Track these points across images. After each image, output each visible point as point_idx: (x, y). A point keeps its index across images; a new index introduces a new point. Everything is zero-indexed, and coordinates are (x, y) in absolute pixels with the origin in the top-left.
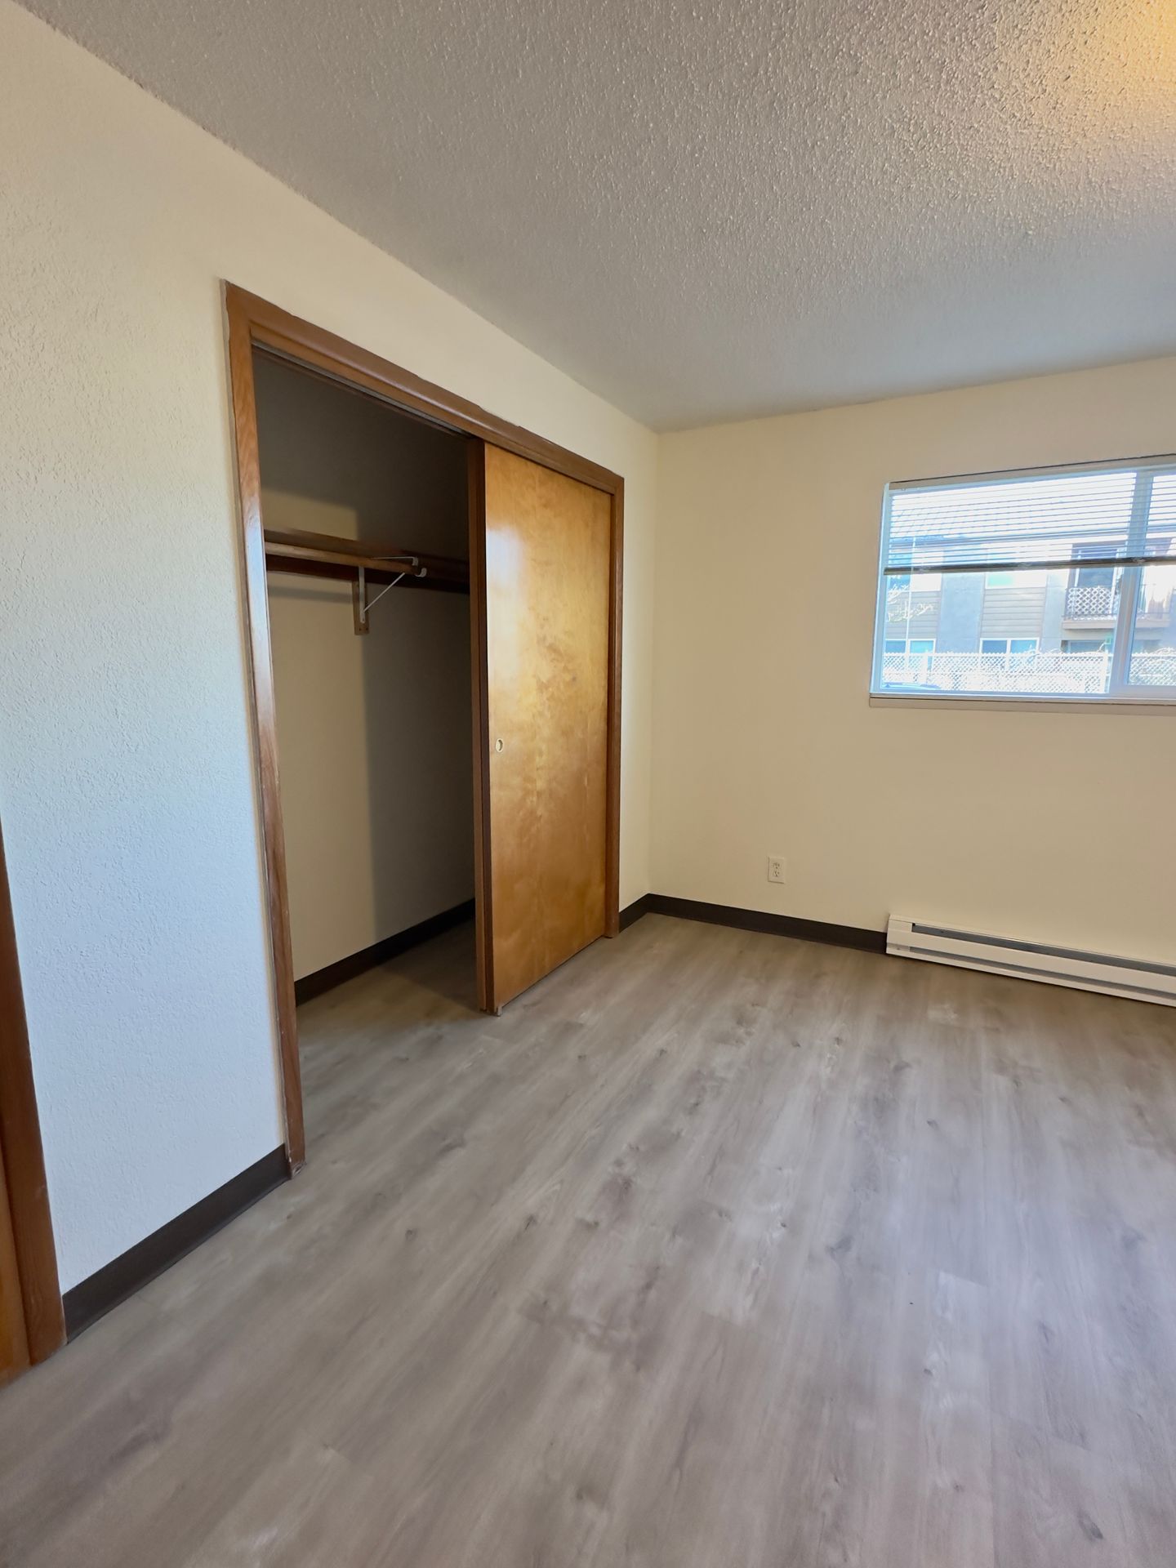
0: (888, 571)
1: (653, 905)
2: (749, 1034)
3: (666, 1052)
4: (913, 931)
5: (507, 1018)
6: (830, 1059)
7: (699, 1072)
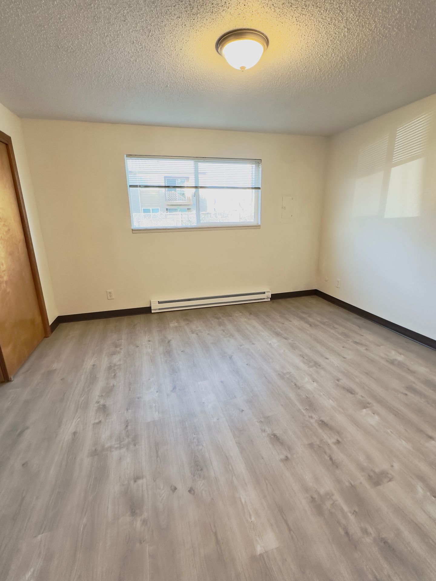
0: (130, 186)
1: (61, 320)
2: (121, 349)
3: (95, 365)
4: (159, 304)
5: (16, 380)
6: (149, 347)
7: (110, 366)
